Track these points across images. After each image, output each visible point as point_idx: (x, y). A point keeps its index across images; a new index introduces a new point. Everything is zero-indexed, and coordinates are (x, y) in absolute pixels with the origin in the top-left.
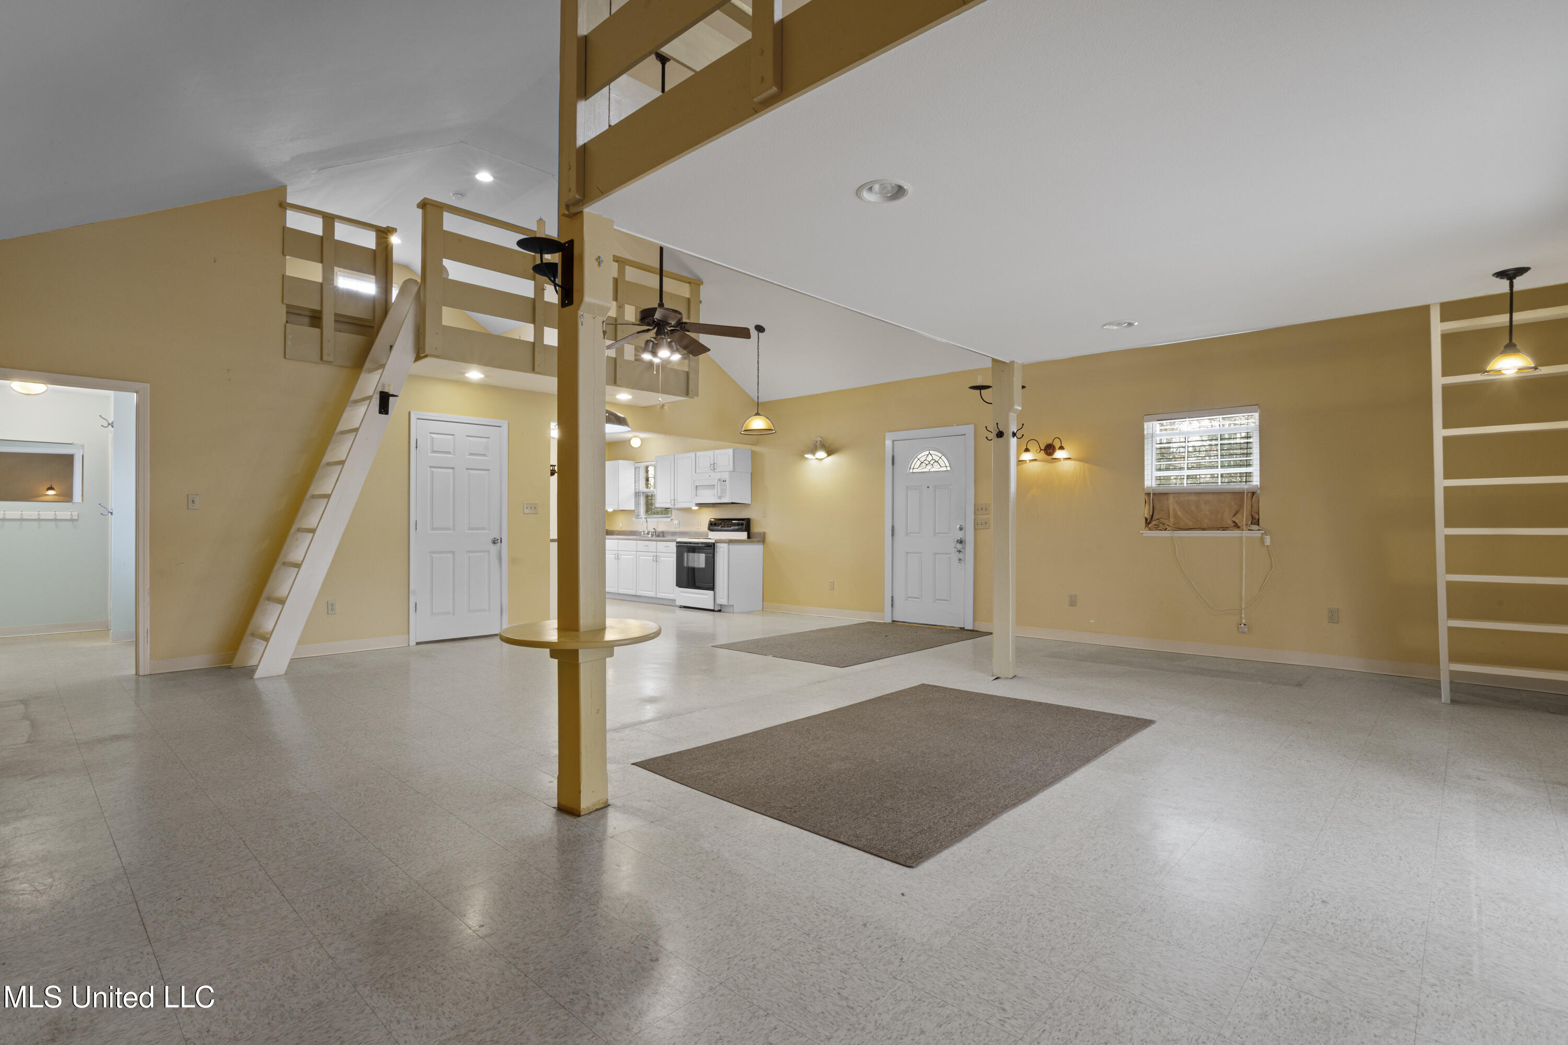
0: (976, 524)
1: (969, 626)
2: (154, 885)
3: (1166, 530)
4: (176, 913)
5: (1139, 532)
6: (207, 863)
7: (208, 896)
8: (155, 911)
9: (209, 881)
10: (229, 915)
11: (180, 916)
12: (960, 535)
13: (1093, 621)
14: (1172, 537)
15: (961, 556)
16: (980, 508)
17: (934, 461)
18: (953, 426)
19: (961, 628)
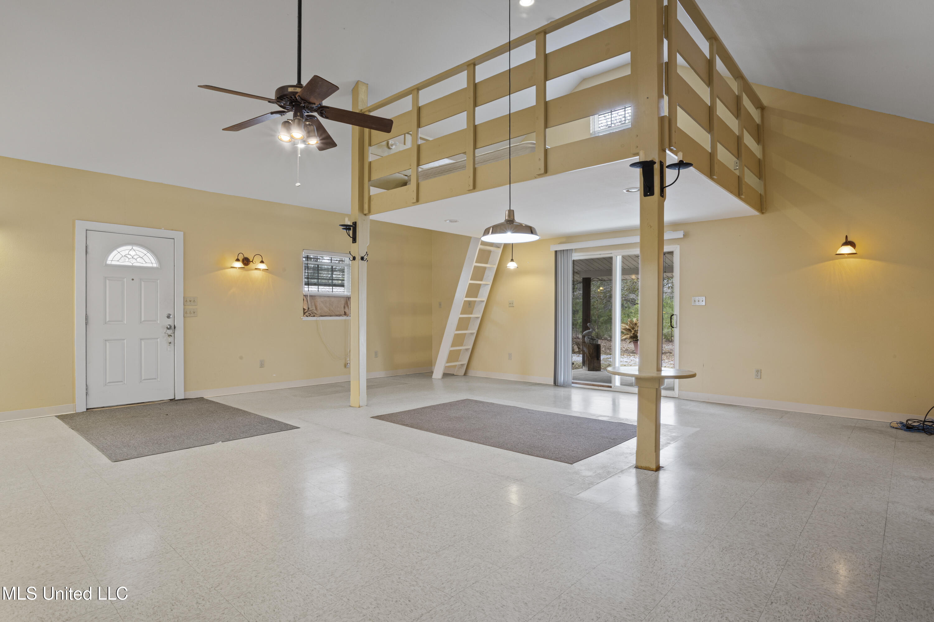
0: (185, 312)
1: (180, 396)
2: (870, 538)
3: (314, 316)
4: (868, 521)
5: (300, 318)
6: (833, 533)
7: (848, 520)
8: (877, 527)
9: (841, 525)
10: (846, 510)
11: (867, 519)
12: (170, 322)
13: (275, 375)
14: (316, 320)
15: (171, 339)
16: (188, 300)
17: (138, 256)
18: (161, 229)
19: (170, 400)
